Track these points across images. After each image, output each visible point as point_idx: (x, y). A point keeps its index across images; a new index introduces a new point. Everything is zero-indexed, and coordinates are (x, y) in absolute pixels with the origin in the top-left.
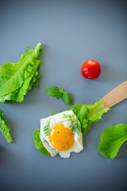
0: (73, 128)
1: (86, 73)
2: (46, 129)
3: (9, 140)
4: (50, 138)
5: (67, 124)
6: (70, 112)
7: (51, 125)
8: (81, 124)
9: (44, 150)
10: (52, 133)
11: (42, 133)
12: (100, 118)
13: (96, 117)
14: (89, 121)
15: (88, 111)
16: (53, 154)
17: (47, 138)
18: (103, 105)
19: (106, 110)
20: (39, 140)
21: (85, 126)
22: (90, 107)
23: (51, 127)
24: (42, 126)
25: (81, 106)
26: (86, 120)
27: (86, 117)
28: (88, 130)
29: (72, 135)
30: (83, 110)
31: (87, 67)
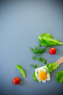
0: (47, 72)
1: (51, 52)
2: (37, 72)
3: (24, 77)
4: (39, 76)
5: (45, 71)
6: (46, 67)
7: (39, 71)
8: (50, 71)
9: (37, 80)
10: (39, 74)
11: (36, 74)
12: (56, 68)
13: (55, 68)
14: (52, 70)
15: (52, 66)
16: (40, 81)
17: (38, 76)
18: (57, 64)
19: (58, 65)
20: (35, 76)
21: (51, 71)
22: (53, 64)
23: (39, 72)
24: (36, 72)
25: (49, 64)
26: (51, 69)
27: (51, 68)
28: (52, 73)
29: (46, 74)
30: (50, 66)
31: (51, 50)
